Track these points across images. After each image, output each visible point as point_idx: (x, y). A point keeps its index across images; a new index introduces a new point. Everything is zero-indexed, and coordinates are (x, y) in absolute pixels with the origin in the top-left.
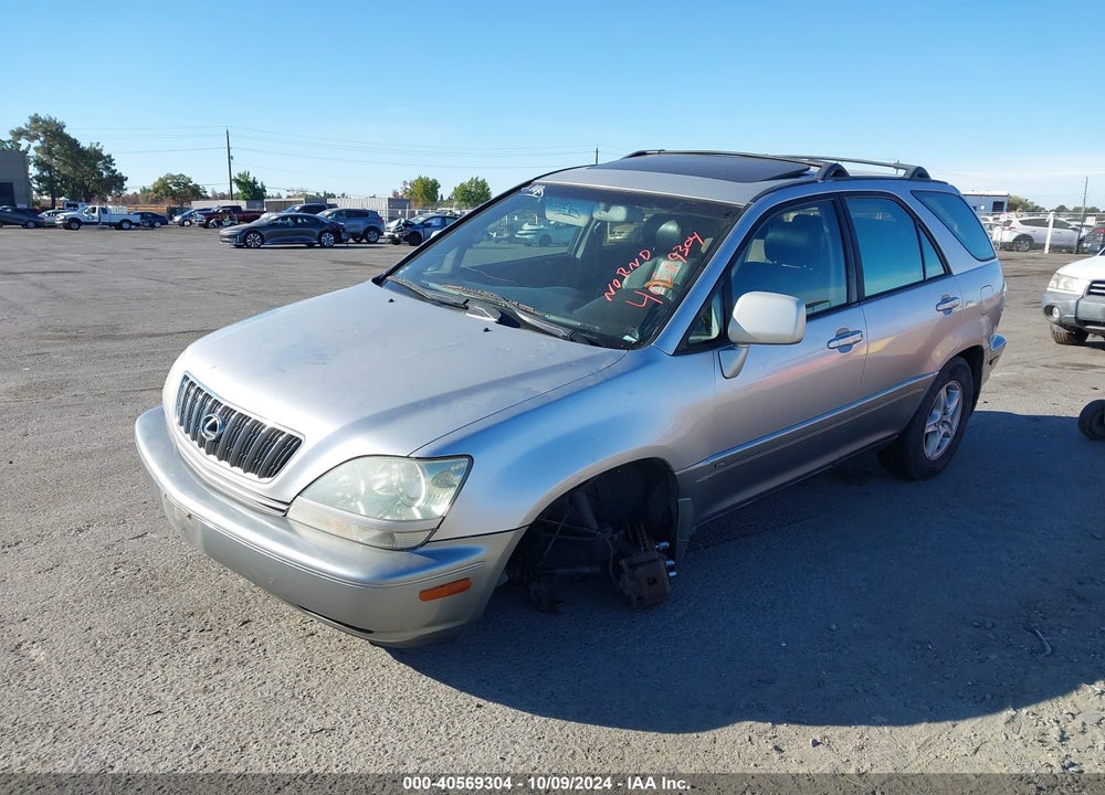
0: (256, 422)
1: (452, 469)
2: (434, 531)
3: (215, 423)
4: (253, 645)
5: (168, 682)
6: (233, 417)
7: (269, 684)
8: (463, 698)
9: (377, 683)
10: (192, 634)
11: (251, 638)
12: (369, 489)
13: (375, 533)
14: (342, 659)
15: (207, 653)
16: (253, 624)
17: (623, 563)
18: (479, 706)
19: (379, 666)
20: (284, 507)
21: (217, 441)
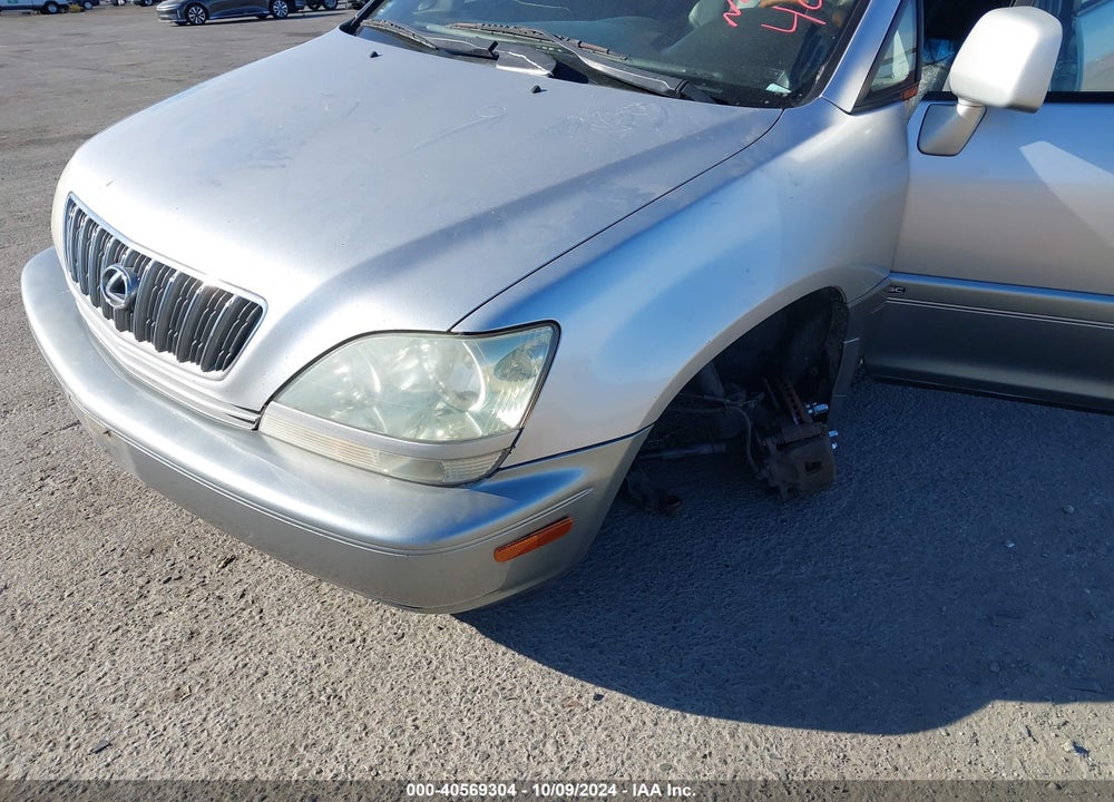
0: (184, 277)
1: (527, 347)
2: (506, 452)
3: (120, 279)
4: (243, 601)
5: (121, 683)
6: (148, 268)
7: (273, 676)
8: (569, 685)
9: (435, 663)
10: (154, 587)
11: (239, 590)
12: (389, 385)
13: (407, 460)
14: (375, 620)
15: (175, 622)
16: (240, 563)
17: (770, 443)
18: (598, 697)
19: (433, 629)
20: (253, 417)
21: (130, 308)
